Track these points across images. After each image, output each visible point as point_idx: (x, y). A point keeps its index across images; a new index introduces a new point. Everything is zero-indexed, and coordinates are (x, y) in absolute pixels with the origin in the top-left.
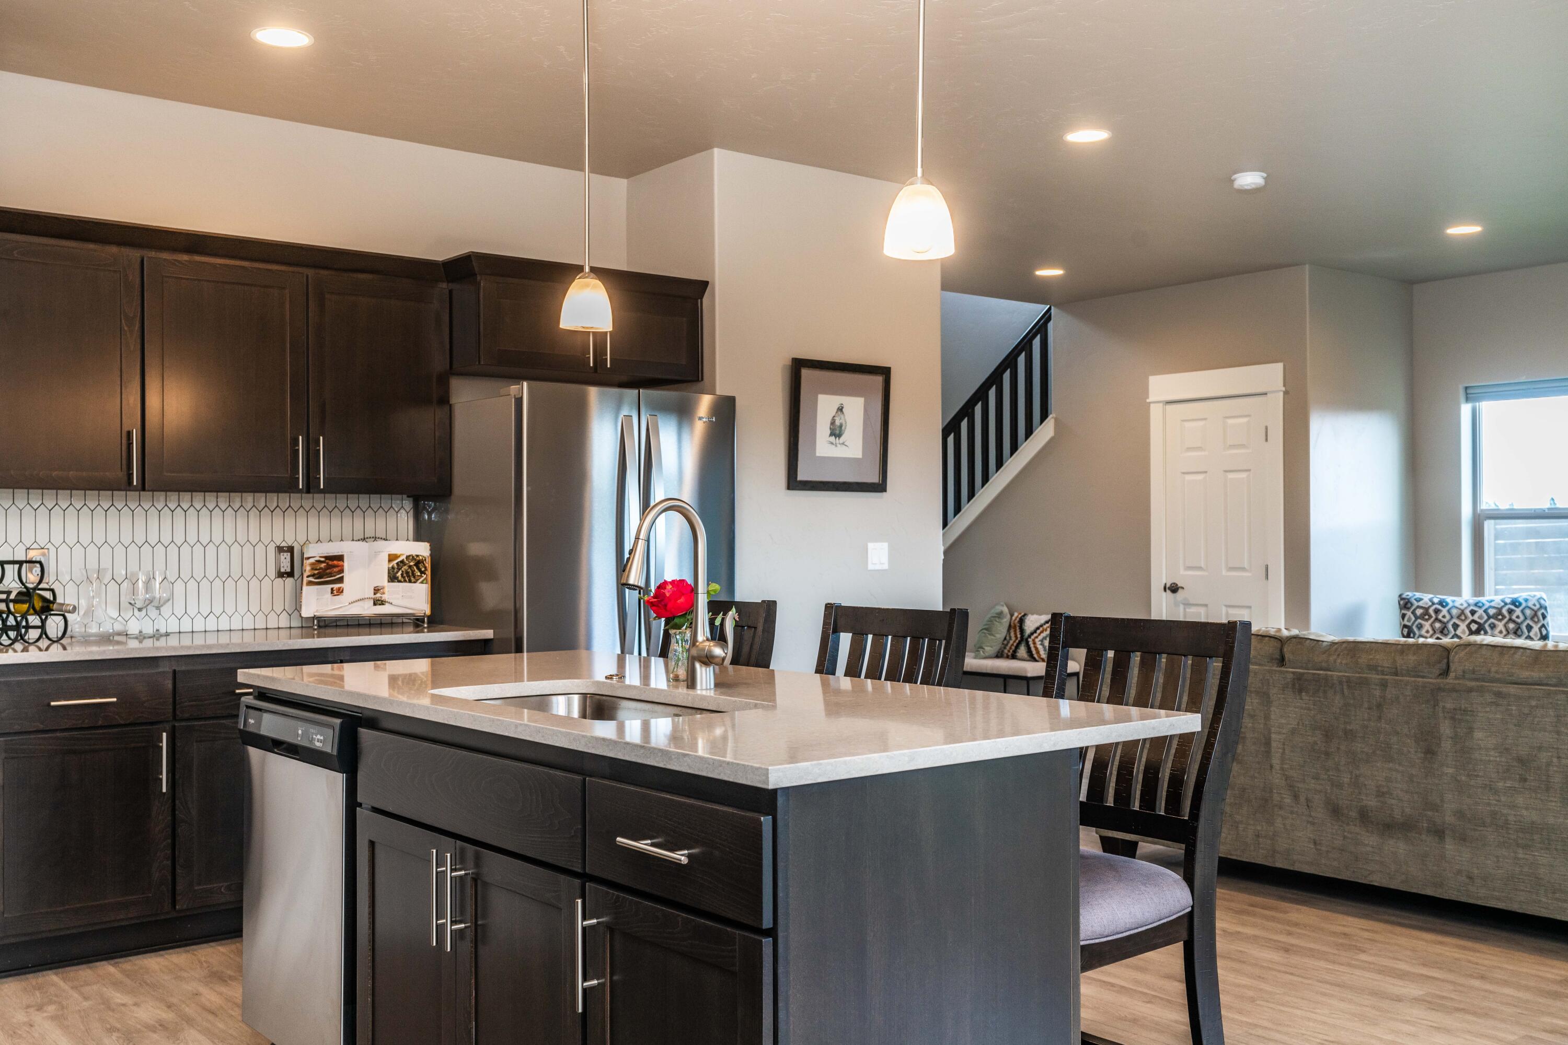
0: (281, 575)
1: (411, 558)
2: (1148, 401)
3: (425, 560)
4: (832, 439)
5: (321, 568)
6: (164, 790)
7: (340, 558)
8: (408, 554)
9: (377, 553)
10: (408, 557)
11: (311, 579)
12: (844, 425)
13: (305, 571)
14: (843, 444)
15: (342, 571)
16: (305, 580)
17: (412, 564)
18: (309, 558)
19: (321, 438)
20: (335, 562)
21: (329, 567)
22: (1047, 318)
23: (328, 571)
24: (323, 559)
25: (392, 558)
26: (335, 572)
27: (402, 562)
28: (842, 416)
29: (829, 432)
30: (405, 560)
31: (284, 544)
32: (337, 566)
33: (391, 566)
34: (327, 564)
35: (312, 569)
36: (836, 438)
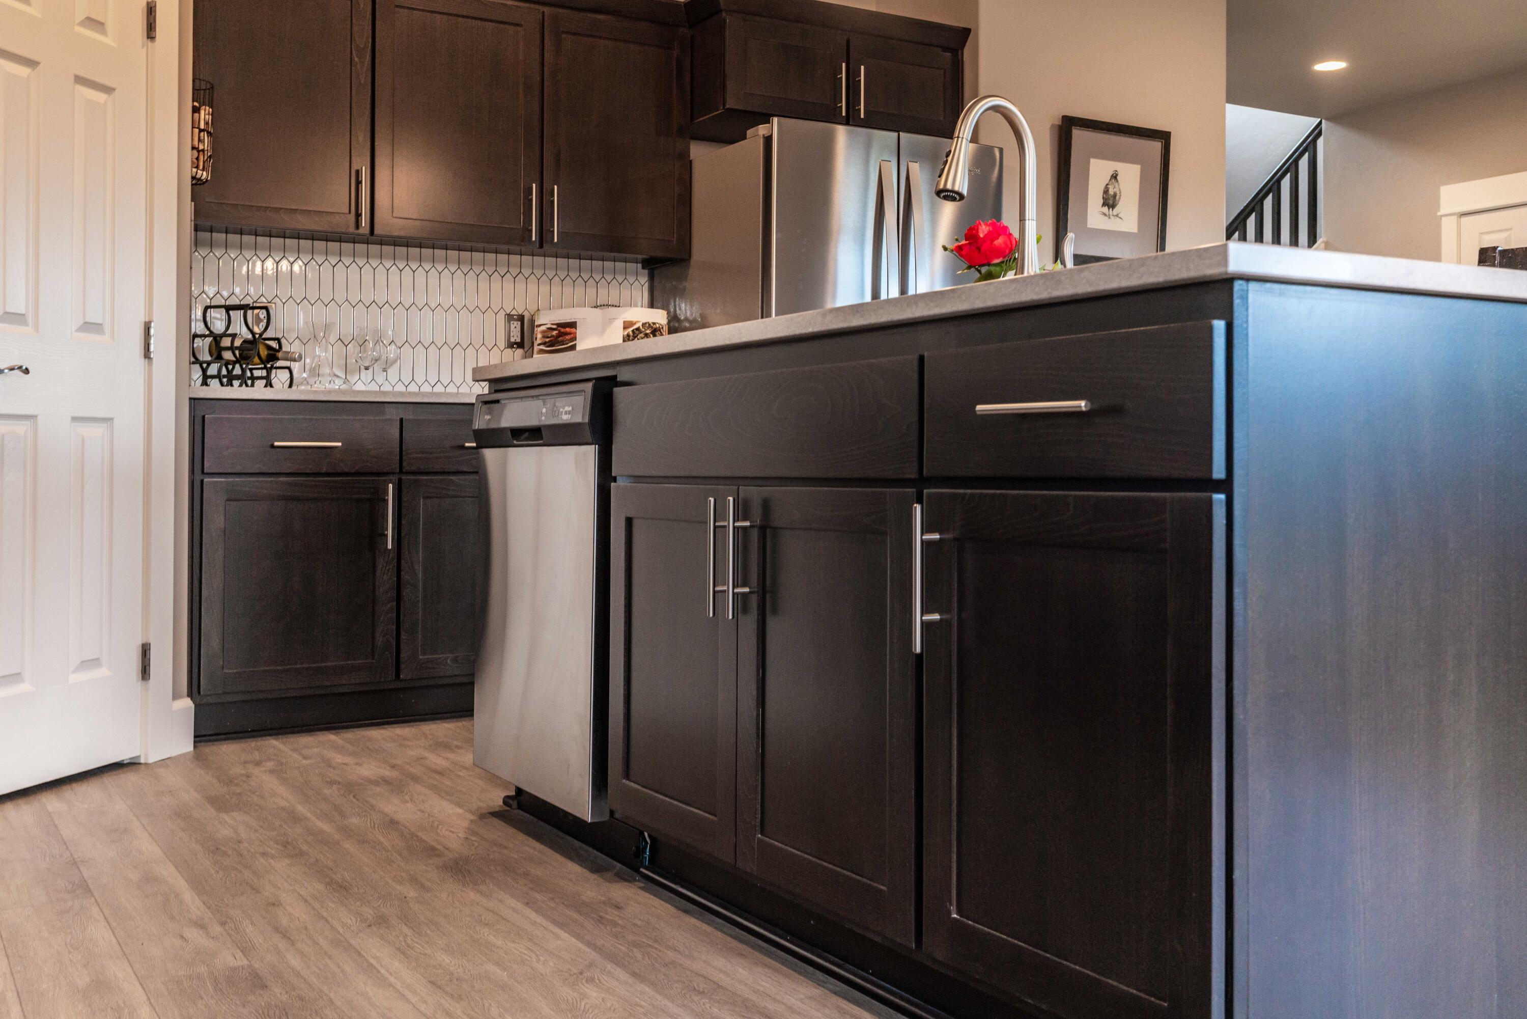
0: (511, 345)
1: (647, 325)
2: (1439, 214)
3: (663, 328)
4: (1105, 209)
5: (552, 336)
6: (390, 547)
7: (573, 325)
8: (644, 322)
9: (612, 320)
10: (644, 325)
11: (542, 347)
12: (1118, 194)
13: (536, 338)
14: (1117, 216)
15: (574, 339)
16: (536, 348)
17: (648, 331)
18: (540, 326)
19: (556, 187)
20: (568, 330)
21: (561, 334)
22: (1317, 132)
23: (560, 339)
24: (554, 327)
25: (627, 325)
26: (567, 340)
27: (638, 329)
28: (1116, 184)
29: (1102, 202)
30: (641, 327)
31: (514, 312)
32: (570, 334)
33: (626, 333)
34: (559, 331)
35: (544, 337)
36: (1109, 209)
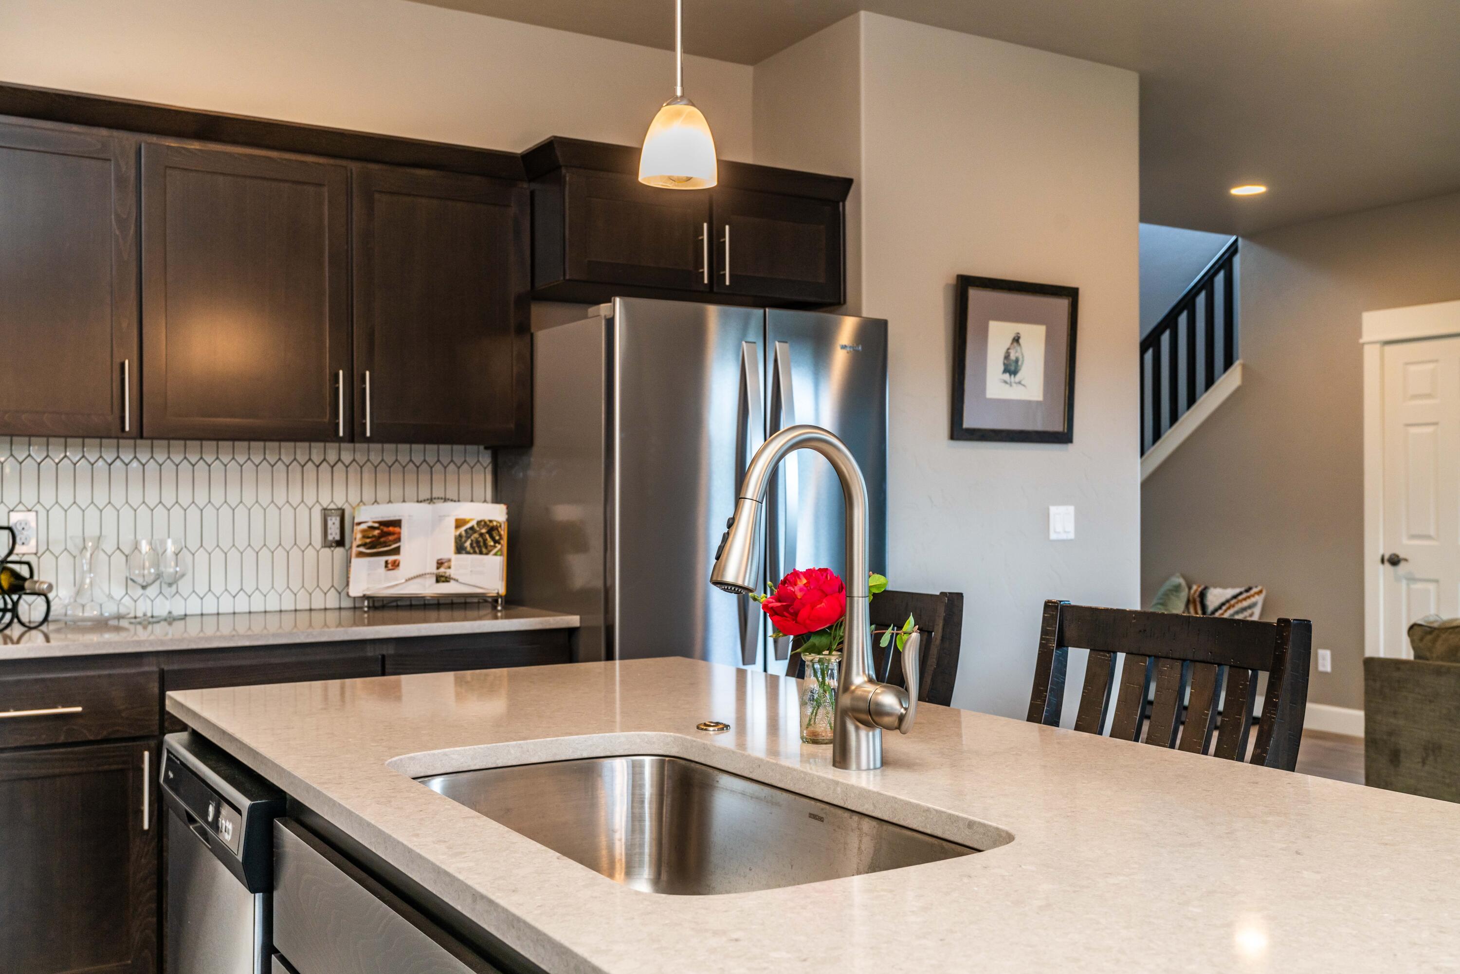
0: (327, 544)
1: (483, 523)
2: (1361, 341)
3: (500, 526)
4: (1007, 376)
5: (374, 536)
6: (146, 826)
7: (397, 523)
8: (479, 519)
9: (441, 518)
10: (479, 523)
11: (362, 549)
12: (1020, 357)
13: (355, 539)
14: (1020, 383)
15: (398, 540)
16: (355, 550)
17: (484, 531)
18: (359, 524)
19: (368, 373)
20: (391, 529)
21: (384, 534)
22: (1233, 250)
23: (382, 540)
24: (376, 525)
25: (459, 523)
26: (390, 541)
27: (472, 528)
28: (1018, 349)
29: (1002, 368)
30: (475, 526)
31: (332, 506)
32: (393, 534)
33: (458, 533)
34: (382, 531)
35: (364, 537)
36: (1010, 375)
